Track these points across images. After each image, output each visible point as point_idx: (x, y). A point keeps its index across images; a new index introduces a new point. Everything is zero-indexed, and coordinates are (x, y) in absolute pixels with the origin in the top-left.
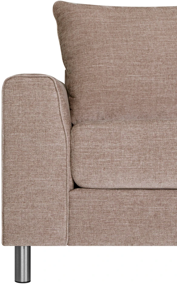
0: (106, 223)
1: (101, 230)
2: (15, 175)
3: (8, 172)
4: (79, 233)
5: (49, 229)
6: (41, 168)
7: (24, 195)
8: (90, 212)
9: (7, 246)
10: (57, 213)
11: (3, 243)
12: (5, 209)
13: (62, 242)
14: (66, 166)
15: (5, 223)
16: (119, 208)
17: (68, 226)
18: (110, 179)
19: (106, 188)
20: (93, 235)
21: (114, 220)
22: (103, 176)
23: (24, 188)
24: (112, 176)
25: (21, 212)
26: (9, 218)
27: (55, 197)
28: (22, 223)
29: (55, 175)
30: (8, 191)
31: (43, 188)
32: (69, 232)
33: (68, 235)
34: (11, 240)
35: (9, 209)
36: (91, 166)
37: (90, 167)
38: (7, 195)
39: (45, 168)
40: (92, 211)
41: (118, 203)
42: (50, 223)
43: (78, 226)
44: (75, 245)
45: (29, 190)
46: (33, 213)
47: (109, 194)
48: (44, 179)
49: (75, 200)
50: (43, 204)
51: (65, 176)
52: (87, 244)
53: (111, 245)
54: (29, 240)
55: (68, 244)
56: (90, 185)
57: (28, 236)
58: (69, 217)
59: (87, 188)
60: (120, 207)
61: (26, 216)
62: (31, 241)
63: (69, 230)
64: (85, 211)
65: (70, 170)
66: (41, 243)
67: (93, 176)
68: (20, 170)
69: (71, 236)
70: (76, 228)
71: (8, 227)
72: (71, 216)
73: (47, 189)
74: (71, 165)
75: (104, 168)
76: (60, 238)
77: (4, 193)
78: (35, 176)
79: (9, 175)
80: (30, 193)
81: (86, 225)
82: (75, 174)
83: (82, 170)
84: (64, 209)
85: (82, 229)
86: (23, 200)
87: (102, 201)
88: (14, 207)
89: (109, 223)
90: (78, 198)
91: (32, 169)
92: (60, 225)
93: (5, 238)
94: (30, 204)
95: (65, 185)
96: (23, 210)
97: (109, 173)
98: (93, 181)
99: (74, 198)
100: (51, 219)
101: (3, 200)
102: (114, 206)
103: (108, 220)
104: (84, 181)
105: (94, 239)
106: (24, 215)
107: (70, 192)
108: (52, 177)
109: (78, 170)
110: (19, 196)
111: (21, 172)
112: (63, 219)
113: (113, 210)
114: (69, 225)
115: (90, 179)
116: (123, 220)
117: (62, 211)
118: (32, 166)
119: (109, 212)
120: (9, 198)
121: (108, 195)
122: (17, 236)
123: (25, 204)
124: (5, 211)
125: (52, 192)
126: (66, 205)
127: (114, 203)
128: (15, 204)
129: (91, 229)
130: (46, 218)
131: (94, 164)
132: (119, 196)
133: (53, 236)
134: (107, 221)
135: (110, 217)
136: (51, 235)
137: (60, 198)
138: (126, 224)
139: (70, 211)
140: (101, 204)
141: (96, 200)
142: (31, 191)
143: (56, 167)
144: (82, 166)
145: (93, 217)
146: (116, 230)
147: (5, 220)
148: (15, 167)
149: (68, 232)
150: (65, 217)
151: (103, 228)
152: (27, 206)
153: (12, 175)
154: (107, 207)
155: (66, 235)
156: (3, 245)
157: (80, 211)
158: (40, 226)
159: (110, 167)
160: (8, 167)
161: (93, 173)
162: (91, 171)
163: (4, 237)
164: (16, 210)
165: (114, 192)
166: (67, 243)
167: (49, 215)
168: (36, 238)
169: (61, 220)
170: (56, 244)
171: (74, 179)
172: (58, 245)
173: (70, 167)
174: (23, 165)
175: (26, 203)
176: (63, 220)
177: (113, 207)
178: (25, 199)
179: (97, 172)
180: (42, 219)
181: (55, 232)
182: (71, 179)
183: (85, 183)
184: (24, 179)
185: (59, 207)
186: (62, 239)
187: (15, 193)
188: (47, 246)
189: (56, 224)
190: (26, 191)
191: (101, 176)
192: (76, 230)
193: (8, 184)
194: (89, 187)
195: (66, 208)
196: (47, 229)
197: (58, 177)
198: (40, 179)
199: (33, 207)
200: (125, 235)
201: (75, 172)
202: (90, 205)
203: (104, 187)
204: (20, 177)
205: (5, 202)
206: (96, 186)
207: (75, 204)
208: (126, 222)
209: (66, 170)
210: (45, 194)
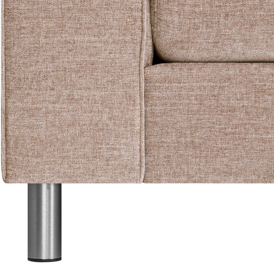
0: (226, 134)
1: (215, 149)
2: (33, 28)
3: (17, 23)
4: (169, 156)
5: (104, 146)
6: (89, 14)
7: (52, 74)
8: (192, 111)
9: (14, 182)
10: (120, 114)
11: (6, 177)
12: (10, 105)
13: (131, 175)
14: (142, 10)
15: (10, 133)
16: (256, 102)
17: (144, 140)
18: (238, 37)
19: (227, 59)
20: (198, 160)
21: (245, 128)
22: (223, 31)
23: (53, 58)
24: (243, 32)
25: (44, 109)
26: (18, 124)
27: (117, 78)
28: (48, 133)
29: (119, 29)
30: (16, 63)
31: (93, 59)
32: (146, 153)
33: (144, 161)
34: (23, 172)
35: (18, 104)
36: (197, 10)
37: (196, 13)
38: (14, 74)
39: (97, 15)
40: (195, 108)
41: (253, 90)
42: (106, 134)
43: (165, 141)
44: (159, 181)
45: (63, 62)
46: (72, 113)
47: (233, 70)
48: (96, 39)
49: (158, 84)
50: (93, 93)
51: (139, 32)
52: (185, 179)
53: (235, 181)
54: (62, 170)
55: (145, 181)
56: (192, 54)
57: (60, 162)
58: (145, 122)
59: (185, 62)
60: (257, 99)
61: (57, 120)
62: (65, 172)
63: (146, 150)
64: (181, 107)
65: (149, 19)
66: (87, 177)
67: (201, 32)
68: (43, 18)
69: (150, 164)
70: (161, 145)
71: (16, 143)
72: (149, 119)
73: (101, 60)
74: (151, 8)
75: (227, 15)
76: (128, 168)
77: (6, 69)
78: (76, 32)
79: (18, 27)
80: (65, 68)
81: (183, 139)
82: (161, 28)
83: (176, 19)
84: (134, 105)
85: (175, 147)
86: (50, 84)
87: (219, 85)
88: (29, 99)
89: (233, 134)
90: (164, 80)
91: (68, 15)
92: (127, 138)
93: (10, 167)
94: (66, 92)
95: (138, 53)
96: (50, 106)
97: (235, 24)
98: (201, 44)
99: (156, 82)
100: (107, 125)
101: (6, 84)
102: (245, 96)
103: (232, 129)
104: (179, 45)
105: (200, 169)
106: (50, 117)
107: (147, 68)
108: (112, 34)
109: (169, 18)
110: (41, 76)
111: (45, 23)
112: (133, 125)
113: (241, 105)
114: (146, 139)
115: (194, 38)
116: (264, 128)
117: (132, 108)
118: (69, 9)
119: (234, 110)
120: (20, 80)
121: (231, 72)
122: (37, 162)
123: (54, 93)
124: (10, 107)
125: (112, 66)
126: (138, 97)
127: (243, 90)
128: (33, 92)
129: (195, 147)
130: (97, 124)
131: (203, 4)
132: (254, 74)
133: (113, 162)
134: (230, 130)
135: (235, 122)
136: (107, 160)
137: (127, 80)
138: (270, 136)
139: (148, 109)
140: (216, 93)
141: (205, 84)
142: (66, 65)
143: (120, 13)
144: (176, 9)
145: (200, 122)
146: (248, 148)
147: (10, 128)
148: (32, 11)
149: (144, 155)
150: (137, 121)
151: (220, 146)
152: (59, 97)
153: (24, 28)
154: (229, 99)
155: (140, 161)
156: (5, 181)
157: (169, 108)
158: (86, 141)
159: (238, 13)
160: (15, 11)
161: (201, 25)
162: (196, 21)
163: (7, 163)
164: (35, 106)
165: (244, 67)
166: (143, 177)
167: (105, 117)
168: (78, 166)
169: (129, 128)
170: (119, 180)
171: (158, 40)
172: (124, 181)
173: (148, 14)
174: (50, 7)
175: (55, 91)
176: (134, 128)
177: (242, 99)
178: (53, 83)
179: (210, 24)
180: (90, 125)
181: (116, 153)
182: (150, 41)
183: (182, 48)
184: (52, 37)
185: (124, 100)
186: (132, 170)
187: (33, 68)
188: (99, 183)
189: (117, 136)
190: (56, 64)
191: (219, 31)
192: (162, 149)
193: (16, 48)
194: (190, 58)
195: (139, 101)
196: (100, 146)
197: (124, 34)
198: (86, 38)
199: (71, 99)
200: (266, 161)
201: (162, 24)
202: (192, 95)
203: (222, 55)
204: (43, 34)
205: (11, 88)
206: (205, 55)
207: (157, 93)
208: (270, 131)
209: (142, 18)
210: (97, 73)
